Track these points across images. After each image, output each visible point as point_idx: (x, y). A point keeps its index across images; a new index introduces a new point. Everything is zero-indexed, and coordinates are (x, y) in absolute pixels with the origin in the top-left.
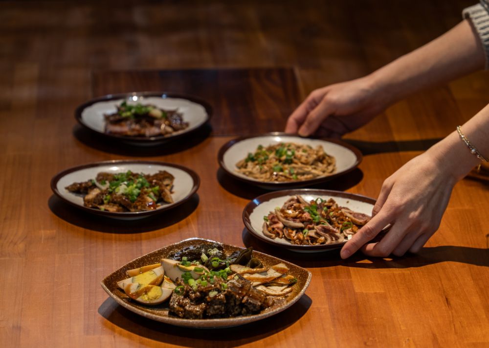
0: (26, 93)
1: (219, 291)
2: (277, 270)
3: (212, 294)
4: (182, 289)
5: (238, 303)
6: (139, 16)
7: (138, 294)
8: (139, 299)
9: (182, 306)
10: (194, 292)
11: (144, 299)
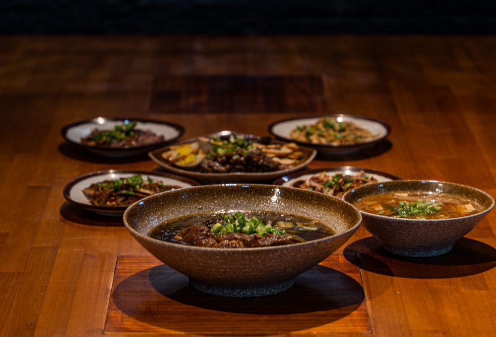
0: (97, 87)
1: (241, 155)
2: (290, 148)
3: (235, 157)
4: (212, 156)
5: (255, 164)
6: (198, 45)
7: (177, 160)
8: (178, 164)
9: (210, 167)
10: (221, 157)
11: (182, 163)
